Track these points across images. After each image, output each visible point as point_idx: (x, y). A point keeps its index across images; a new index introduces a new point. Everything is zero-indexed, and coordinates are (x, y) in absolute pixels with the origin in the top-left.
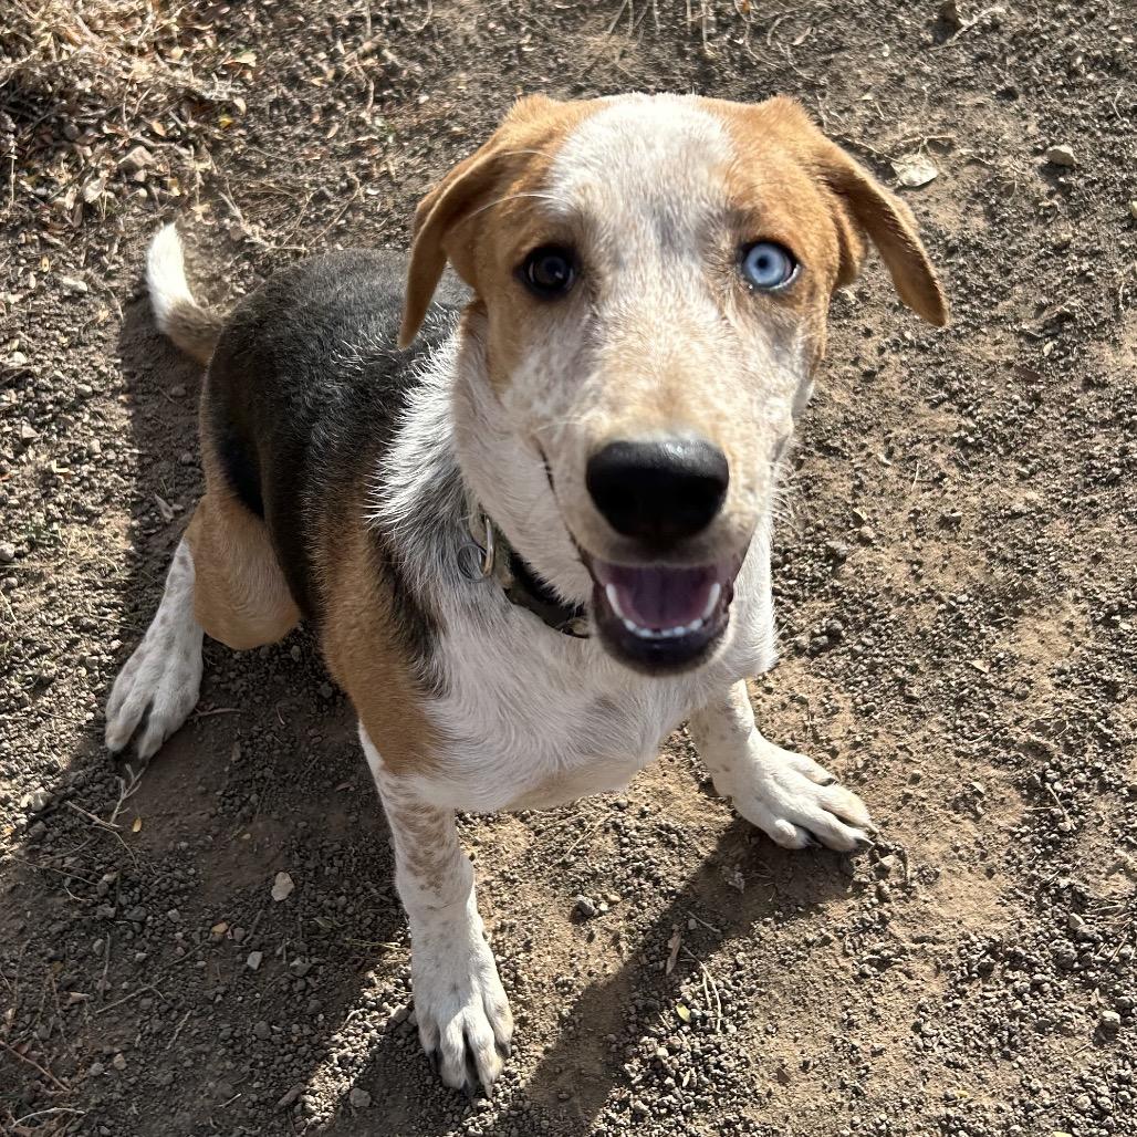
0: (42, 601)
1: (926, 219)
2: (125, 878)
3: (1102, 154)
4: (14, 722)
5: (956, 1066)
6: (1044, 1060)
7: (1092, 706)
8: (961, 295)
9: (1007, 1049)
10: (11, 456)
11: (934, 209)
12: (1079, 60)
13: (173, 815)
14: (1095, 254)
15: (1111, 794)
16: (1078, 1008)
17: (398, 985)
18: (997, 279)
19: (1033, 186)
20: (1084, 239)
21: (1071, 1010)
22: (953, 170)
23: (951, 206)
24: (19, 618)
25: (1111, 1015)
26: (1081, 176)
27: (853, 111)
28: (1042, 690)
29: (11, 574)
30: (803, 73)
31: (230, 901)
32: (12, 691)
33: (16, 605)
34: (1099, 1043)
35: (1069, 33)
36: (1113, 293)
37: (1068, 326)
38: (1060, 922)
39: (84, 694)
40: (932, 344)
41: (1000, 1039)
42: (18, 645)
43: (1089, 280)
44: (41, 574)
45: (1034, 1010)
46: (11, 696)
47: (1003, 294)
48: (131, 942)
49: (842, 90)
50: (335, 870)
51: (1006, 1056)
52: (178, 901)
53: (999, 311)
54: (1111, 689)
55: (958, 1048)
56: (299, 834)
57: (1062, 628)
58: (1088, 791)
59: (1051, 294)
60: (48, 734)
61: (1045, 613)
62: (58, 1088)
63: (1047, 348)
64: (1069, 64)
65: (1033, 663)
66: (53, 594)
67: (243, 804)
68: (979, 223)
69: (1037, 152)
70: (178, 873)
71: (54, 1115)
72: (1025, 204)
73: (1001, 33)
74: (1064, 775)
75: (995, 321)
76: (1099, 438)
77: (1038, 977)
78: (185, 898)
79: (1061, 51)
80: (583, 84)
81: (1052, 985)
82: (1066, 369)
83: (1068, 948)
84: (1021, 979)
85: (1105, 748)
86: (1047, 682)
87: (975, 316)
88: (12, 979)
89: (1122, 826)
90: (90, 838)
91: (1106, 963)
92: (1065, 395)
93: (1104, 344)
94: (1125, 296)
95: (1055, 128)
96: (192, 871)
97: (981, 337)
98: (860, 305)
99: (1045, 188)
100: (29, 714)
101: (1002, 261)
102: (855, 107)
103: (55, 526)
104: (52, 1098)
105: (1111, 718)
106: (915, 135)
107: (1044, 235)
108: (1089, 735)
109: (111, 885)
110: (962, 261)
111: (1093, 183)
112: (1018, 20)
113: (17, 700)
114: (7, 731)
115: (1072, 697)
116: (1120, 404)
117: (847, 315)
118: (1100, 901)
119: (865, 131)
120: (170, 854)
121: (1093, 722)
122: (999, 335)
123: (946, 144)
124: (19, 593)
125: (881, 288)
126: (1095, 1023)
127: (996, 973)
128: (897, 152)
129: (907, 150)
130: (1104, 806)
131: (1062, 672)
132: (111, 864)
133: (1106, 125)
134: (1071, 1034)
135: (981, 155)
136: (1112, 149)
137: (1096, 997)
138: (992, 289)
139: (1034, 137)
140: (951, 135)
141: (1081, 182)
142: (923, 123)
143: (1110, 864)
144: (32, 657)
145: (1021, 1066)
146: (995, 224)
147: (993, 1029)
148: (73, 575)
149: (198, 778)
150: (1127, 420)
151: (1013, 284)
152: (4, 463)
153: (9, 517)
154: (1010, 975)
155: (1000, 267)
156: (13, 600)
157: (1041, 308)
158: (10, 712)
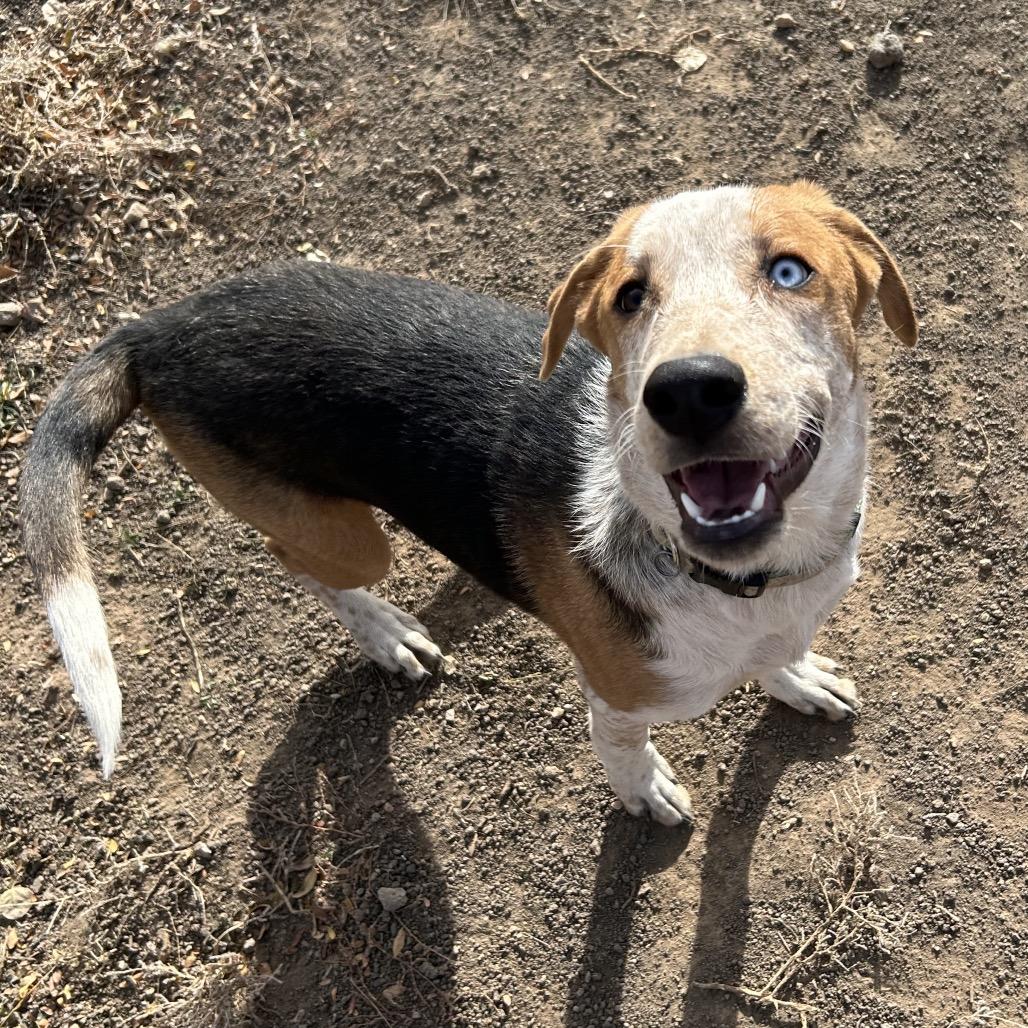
0: (206, 540)
1: (709, 92)
3: (810, 13)
4: (222, 625)
5: (903, 623)
6: (954, 601)
7: (917, 380)
8: (750, 137)
9: (930, 602)
10: (136, 451)
11: (712, 83)
14: (827, 84)
15: (944, 431)
16: (963, 564)
17: (549, 697)
18: (770, 120)
19: (772, 48)
20: (818, 75)
21: (961, 567)
22: (715, 52)
23: (723, 77)
24: (194, 557)
25: (985, 561)
26: (801, 32)
27: (635, 29)
28: (883, 381)
29: (174, 530)
30: (592, 11)
32: (212, 606)
33: (188, 549)
34: (983, 580)
36: (847, 107)
37: (826, 138)
38: (938, 518)
39: (262, 591)
40: (742, 177)
41: (924, 598)
42: (203, 574)
43: (829, 102)
44: (196, 523)
45: (939, 574)
46: (212, 610)
47: (777, 129)
48: (364, 734)
49: (622, 16)
51: (932, 607)
53: (778, 141)
54: (925, 366)
55: (901, 613)
57: (884, 338)
58: (930, 433)
59: (808, 119)
60: (249, 625)
61: (870, 332)
62: (354, 838)
63: (817, 156)
65: (872, 366)
66: (212, 533)
68: (745, 84)
69: (767, 23)
71: (359, 855)
72: (771, 62)
74: (913, 428)
75: (778, 149)
76: (868, 207)
77: (935, 554)
80: (440, 62)
81: (945, 556)
82: (833, 167)
83: (948, 531)
84: (924, 558)
85: (931, 403)
86: (885, 375)
87: (764, 149)
88: (294, 785)
89: (957, 448)
91: (973, 532)
92: (838, 186)
93: (852, 143)
94: (855, 107)
97: (772, 163)
98: (687, 165)
99: (780, 47)
100: (230, 617)
101: (769, 107)
102: (635, 26)
103: (191, 488)
104: (353, 846)
105: (930, 384)
106: (682, 35)
107: (790, 80)
108: (920, 399)
110: (743, 114)
111: (809, 35)
113: (218, 610)
114: (219, 632)
115: (902, 379)
116: (875, 181)
117: (680, 174)
118: (958, 497)
119: (648, 41)
121: (920, 391)
122: (784, 157)
123: (704, 35)
124: (187, 540)
125: (696, 149)
126: (977, 569)
127: (910, 561)
128: (674, 50)
129: (681, 46)
130: (942, 440)
131: (892, 365)
134: (965, 581)
135: (731, 36)
136: (815, 7)
137: (973, 554)
138: (768, 127)
139: (761, 13)
140: (707, 27)
141: (803, 36)
142: (685, 24)
143: (957, 472)
144: (216, 579)
145: (942, 609)
146: (756, 82)
147: (919, 594)
150: (882, 190)
151: (781, 120)
152: (134, 457)
153: (154, 493)
154: (918, 559)
155: (769, 111)
156: (184, 547)
157: (804, 131)
158: (216, 619)
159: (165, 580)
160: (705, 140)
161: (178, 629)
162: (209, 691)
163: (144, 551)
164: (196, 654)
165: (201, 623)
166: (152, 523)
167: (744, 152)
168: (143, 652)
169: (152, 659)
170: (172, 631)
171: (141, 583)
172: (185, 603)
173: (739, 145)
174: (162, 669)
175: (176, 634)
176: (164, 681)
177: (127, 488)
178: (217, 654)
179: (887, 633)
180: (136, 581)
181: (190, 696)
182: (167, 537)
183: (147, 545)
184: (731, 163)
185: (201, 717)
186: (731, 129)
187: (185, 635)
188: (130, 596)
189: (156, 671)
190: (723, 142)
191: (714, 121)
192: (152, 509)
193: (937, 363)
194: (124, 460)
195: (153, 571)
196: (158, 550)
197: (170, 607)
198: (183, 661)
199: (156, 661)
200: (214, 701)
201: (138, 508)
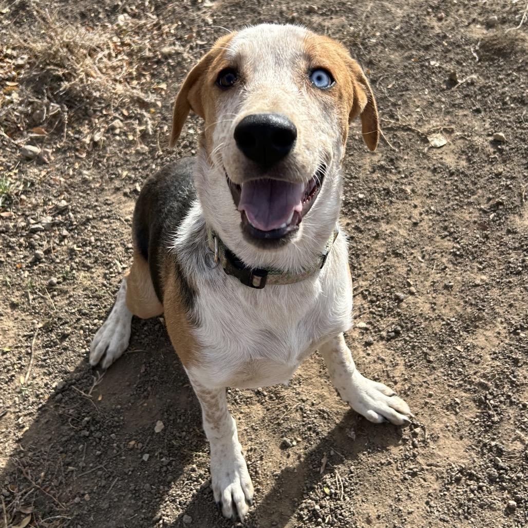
0: (67, 302)
1: (441, 161)
2: (94, 419)
3: (516, 137)
4: (52, 352)
5: (444, 521)
6: (483, 520)
7: (507, 368)
8: (455, 192)
9: (466, 514)
10: (58, 242)
11: (445, 157)
12: (508, 98)
13: (115, 394)
14: (513, 178)
15: (514, 406)
16: (496, 498)
18: (471, 187)
19: (487, 149)
20: (508, 172)
21: (495, 499)
22: (453, 141)
23: (452, 155)
24: (57, 309)
25: (512, 503)
26: (507, 146)
27: (412, 116)
28: (486, 360)
29: (55, 291)
30: (392, 100)
31: (137, 431)
32: (52, 339)
33: (56, 303)
34: (507, 515)
35: (504, 87)
36: (520, 194)
37: (501, 207)
38: (491, 461)
39: (81, 341)
40: (442, 212)
41: (464, 510)
42: (56, 320)
43: (510, 188)
44: (67, 291)
45: (479, 498)
46: (52, 341)
47: (473, 193)
48: (95, 447)
49: (408, 107)
50: (181, 421)
51: (466, 518)
52: (115, 430)
53: (471, 200)
54: (516, 362)
55: (445, 513)
56: (167, 405)
57: (495, 334)
58: (505, 404)
59: (494, 194)
60: (66, 357)
61: (488, 327)
62: (61, 507)
63: (492, 216)
64: (503, 100)
65: (482, 349)
66: (72, 299)
67: (145, 390)
68: (464, 163)
69: (489, 135)
70: (116, 419)
71: (58, 519)
72: (483, 156)
73: (475, 86)
74: (494, 397)
75: (470, 204)
76: (513, 255)
77: (481, 484)
78: (119, 429)
79: (500, 94)
81: (487, 488)
82: (499, 225)
83: (494, 472)
84: (473, 484)
85: (511, 386)
86: (488, 357)
87: (461, 201)
88: (44, 459)
89: (519, 421)
90: (80, 401)
91: (511, 480)
92: (498, 236)
93: (516, 215)
94: (525, 196)
95: (497, 126)
96: (122, 418)
97: (463, 210)
98: (412, 195)
99: (492, 150)
100: (58, 348)
101: (473, 179)
102: (412, 114)
103: (74, 272)
104: (58, 511)
105: (516, 374)
106: (437, 126)
107: (491, 169)
108: (506, 380)
109: (88, 422)
110: (456, 178)
111: (512, 149)
112: (482, 81)
113: (54, 343)
114: (49, 355)
115: (499, 364)
116: (522, 241)
117: (407, 199)
118: (509, 453)
119: (417, 124)
120: (113, 410)
121: (507, 375)
122: (471, 210)
123: (450, 130)
124: (58, 298)
125: (421, 188)
126: (505, 506)
127: (463, 481)
128: (429, 133)
129: (434, 132)
130: (512, 412)
131: (495, 353)
132: (88, 413)
133: (518, 125)
134: (495, 510)
135: (465, 135)
136: (521, 135)
137: (506, 494)
138: (469, 190)
139: (488, 129)
140: (453, 126)
141: (507, 148)
142: (441, 121)
143: (513, 436)
144: (61, 325)
145: (472, 522)
146: (470, 164)
147: (461, 505)
148: (80, 292)
149: (126, 379)
150: (525, 247)
151: (478, 189)
152: (55, 245)
153: (55, 267)
154: (469, 482)
155: (472, 182)
156: (55, 301)
157: (489, 199)
158: (51, 347)
159: (36, 315)
160: (428, 185)
161: (29, 344)
162: (28, 386)
163: (35, 296)
164: (31, 362)
165: (43, 346)
166: (46, 283)
167: (449, 199)
168: (6, 349)
169: (8, 355)
170: (26, 344)
171: (25, 312)
172: (40, 332)
173: (447, 194)
174: (11, 363)
175: (27, 347)
176: (9, 370)
177: (44, 260)
178: (42, 366)
179: (430, 523)
180: (24, 310)
181: (17, 384)
182: (50, 293)
183: (38, 293)
184: (439, 202)
185: (17, 399)
186: (446, 184)
187: (31, 349)
188: (16, 317)
189: (7, 362)
190: (439, 189)
191: (438, 177)
192: (51, 275)
193: (524, 363)
194: (49, 244)
195: (34, 308)
196: (42, 298)
197: (32, 331)
198: (23, 363)
199: (10, 357)
200: (27, 392)
201: (44, 272)
